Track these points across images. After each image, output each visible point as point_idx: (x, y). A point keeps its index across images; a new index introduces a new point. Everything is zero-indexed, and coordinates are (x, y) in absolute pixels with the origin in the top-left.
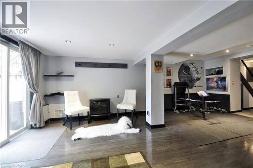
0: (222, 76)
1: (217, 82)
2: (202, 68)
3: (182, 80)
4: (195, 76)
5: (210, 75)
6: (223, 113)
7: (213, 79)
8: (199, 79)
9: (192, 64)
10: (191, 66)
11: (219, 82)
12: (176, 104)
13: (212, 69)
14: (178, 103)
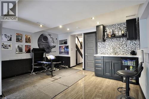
0: (67, 45)
1: (64, 49)
2: (56, 39)
3: (41, 47)
4: (52, 44)
5: (61, 44)
6: (66, 68)
7: (62, 46)
8: (55, 47)
9: (50, 35)
10: (49, 37)
11: (65, 49)
12: (33, 67)
13: (63, 40)
14: (35, 65)
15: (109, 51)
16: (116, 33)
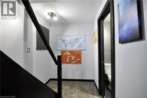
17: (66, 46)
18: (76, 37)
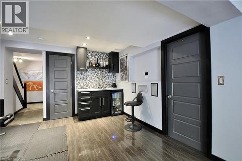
15: (91, 84)
16: (101, 63)
17: (29, 78)
18: (37, 72)
